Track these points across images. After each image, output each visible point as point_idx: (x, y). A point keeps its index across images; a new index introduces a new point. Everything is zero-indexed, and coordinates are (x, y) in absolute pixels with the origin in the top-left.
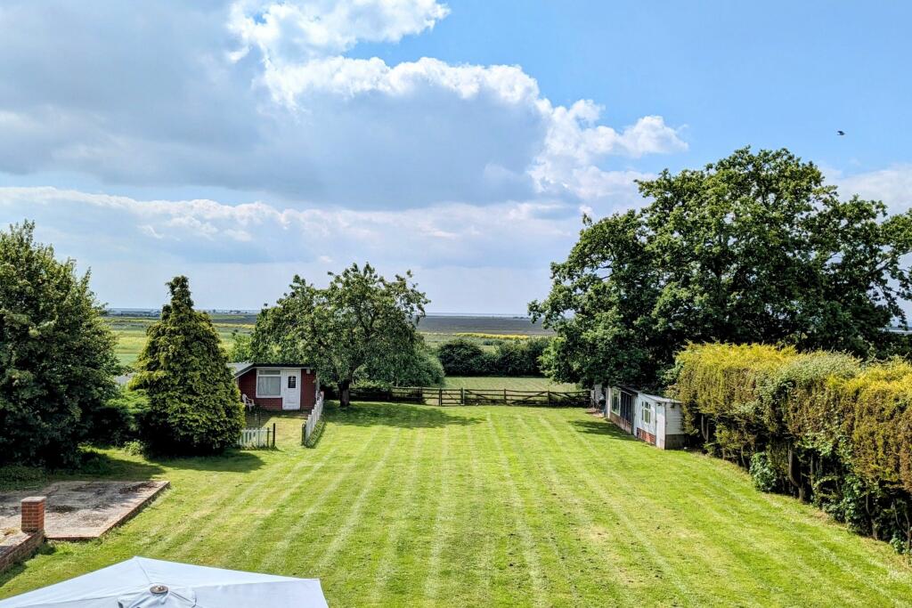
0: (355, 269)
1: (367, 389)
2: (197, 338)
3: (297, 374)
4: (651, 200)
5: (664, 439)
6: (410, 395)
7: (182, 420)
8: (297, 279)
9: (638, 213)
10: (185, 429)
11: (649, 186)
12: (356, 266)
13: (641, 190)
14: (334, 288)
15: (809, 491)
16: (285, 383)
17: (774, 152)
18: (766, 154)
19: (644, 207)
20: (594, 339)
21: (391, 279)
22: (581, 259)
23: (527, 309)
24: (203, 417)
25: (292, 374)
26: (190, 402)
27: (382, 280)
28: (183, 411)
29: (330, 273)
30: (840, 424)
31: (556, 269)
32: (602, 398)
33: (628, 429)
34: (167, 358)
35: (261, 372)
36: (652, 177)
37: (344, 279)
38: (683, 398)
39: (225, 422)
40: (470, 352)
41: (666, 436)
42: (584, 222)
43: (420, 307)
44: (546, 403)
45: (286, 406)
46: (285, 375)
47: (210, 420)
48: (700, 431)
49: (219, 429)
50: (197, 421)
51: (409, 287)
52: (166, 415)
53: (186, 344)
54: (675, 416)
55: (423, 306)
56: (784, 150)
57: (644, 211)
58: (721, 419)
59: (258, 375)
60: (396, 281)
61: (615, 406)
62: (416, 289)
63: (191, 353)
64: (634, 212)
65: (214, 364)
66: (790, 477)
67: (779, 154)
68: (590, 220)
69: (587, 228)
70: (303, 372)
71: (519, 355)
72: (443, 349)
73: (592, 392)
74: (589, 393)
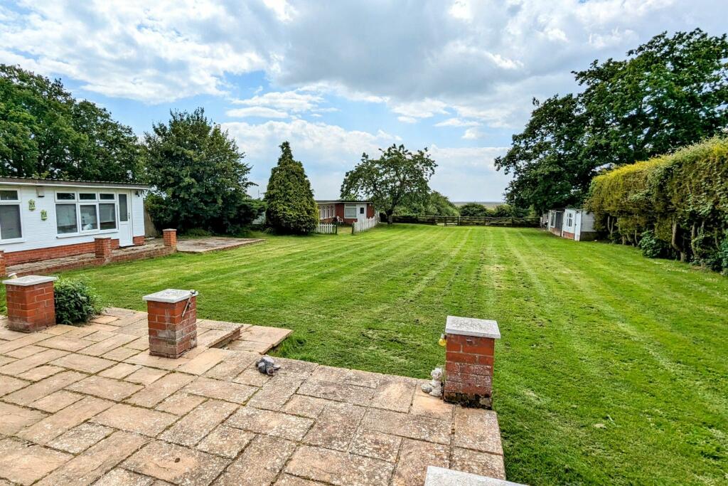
0: (394, 147)
2: (293, 173)
3: (365, 206)
5: (579, 235)
7: (284, 214)
8: (364, 155)
10: (286, 220)
11: (582, 74)
12: (394, 145)
13: (577, 78)
14: (383, 158)
16: (359, 212)
21: (415, 153)
23: (494, 162)
24: (294, 214)
25: (362, 206)
26: (289, 206)
27: (410, 153)
28: (285, 210)
29: (380, 149)
33: (559, 234)
34: (277, 183)
35: (346, 205)
37: (388, 153)
39: (306, 217)
40: (478, 210)
41: (581, 233)
42: (534, 103)
43: (432, 168)
46: (358, 208)
47: (298, 215)
48: (606, 228)
49: (303, 220)
50: (291, 215)
51: (425, 156)
52: (277, 212)
53: (287, 176)
54: (589, 219)
55: (434, 168)
57: (580, 95)
60: (418, 154)
61: (552, 223)
62: (429, 158)
63: (289, 181)
64: (571, 95)
65: (302, 187)
66: (673, 243)
68: (538, 102)
69: (536, 108)
70: (368, 204)
72: (463, 208)
73: (541, 218)
74: (539, 219)
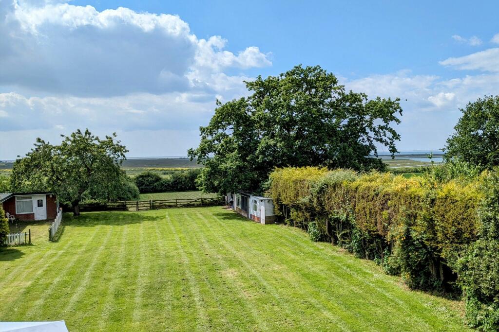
1: (91, 204)
3: (43, 198)
4: (253, 92)
5: (264, 219)
6: (118, 206)
8: (39, 140)
9: (246, 99)
11: (252, 84)
12: (79, 131)
13: (247, 86)
14: (65, 145)
15: (336, 239)
16: (35, 204)
17: (313, 68)
18: (310, 69)
19: (249, 96)
20: (226, 168)
21: (103, 138)
22: (216, 124)
23: (187, 153)
25: (40, 198)
27: (97, 139)
29: (62, 136)
30: (349, 204)
31: (202, 130)
32: (231, 200)
33: (246, 215)
35: (19, 198)
36: (253, 80)
37: (72, 139)
38: (274, 196)
40: (154, 179)
41: (266, 217)
42: (217, 104)
43: (122, 155)
44: (200, 205)
45: (37, 218)
46: (35, 200)
48: (283, 213)
51: (115, 142)
54: (270, 206)
55: (124, 153)
56: (318, 66)
57: (249, 98)
58: (293, 206)
59: (16, 200)
60: (106, 139)
61: (238, 204)
62: (120, 144)
64: (244, 98)
66: (327, 232)
67: (316, 68)
68: (220, 103)
69: (219, 107)
70: (47, 197)
71: (184, 179)
72: (138, 178)
73: (226, 197)
74: (224, 198)
